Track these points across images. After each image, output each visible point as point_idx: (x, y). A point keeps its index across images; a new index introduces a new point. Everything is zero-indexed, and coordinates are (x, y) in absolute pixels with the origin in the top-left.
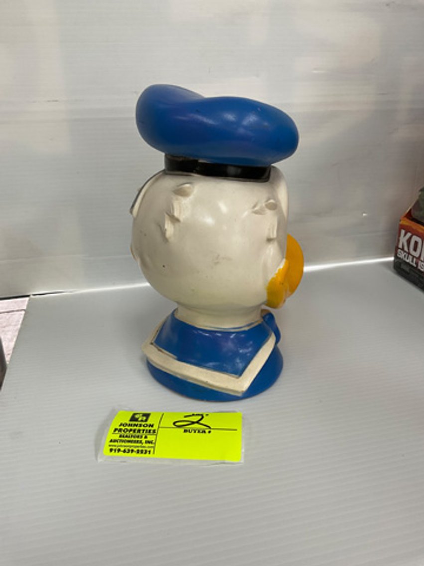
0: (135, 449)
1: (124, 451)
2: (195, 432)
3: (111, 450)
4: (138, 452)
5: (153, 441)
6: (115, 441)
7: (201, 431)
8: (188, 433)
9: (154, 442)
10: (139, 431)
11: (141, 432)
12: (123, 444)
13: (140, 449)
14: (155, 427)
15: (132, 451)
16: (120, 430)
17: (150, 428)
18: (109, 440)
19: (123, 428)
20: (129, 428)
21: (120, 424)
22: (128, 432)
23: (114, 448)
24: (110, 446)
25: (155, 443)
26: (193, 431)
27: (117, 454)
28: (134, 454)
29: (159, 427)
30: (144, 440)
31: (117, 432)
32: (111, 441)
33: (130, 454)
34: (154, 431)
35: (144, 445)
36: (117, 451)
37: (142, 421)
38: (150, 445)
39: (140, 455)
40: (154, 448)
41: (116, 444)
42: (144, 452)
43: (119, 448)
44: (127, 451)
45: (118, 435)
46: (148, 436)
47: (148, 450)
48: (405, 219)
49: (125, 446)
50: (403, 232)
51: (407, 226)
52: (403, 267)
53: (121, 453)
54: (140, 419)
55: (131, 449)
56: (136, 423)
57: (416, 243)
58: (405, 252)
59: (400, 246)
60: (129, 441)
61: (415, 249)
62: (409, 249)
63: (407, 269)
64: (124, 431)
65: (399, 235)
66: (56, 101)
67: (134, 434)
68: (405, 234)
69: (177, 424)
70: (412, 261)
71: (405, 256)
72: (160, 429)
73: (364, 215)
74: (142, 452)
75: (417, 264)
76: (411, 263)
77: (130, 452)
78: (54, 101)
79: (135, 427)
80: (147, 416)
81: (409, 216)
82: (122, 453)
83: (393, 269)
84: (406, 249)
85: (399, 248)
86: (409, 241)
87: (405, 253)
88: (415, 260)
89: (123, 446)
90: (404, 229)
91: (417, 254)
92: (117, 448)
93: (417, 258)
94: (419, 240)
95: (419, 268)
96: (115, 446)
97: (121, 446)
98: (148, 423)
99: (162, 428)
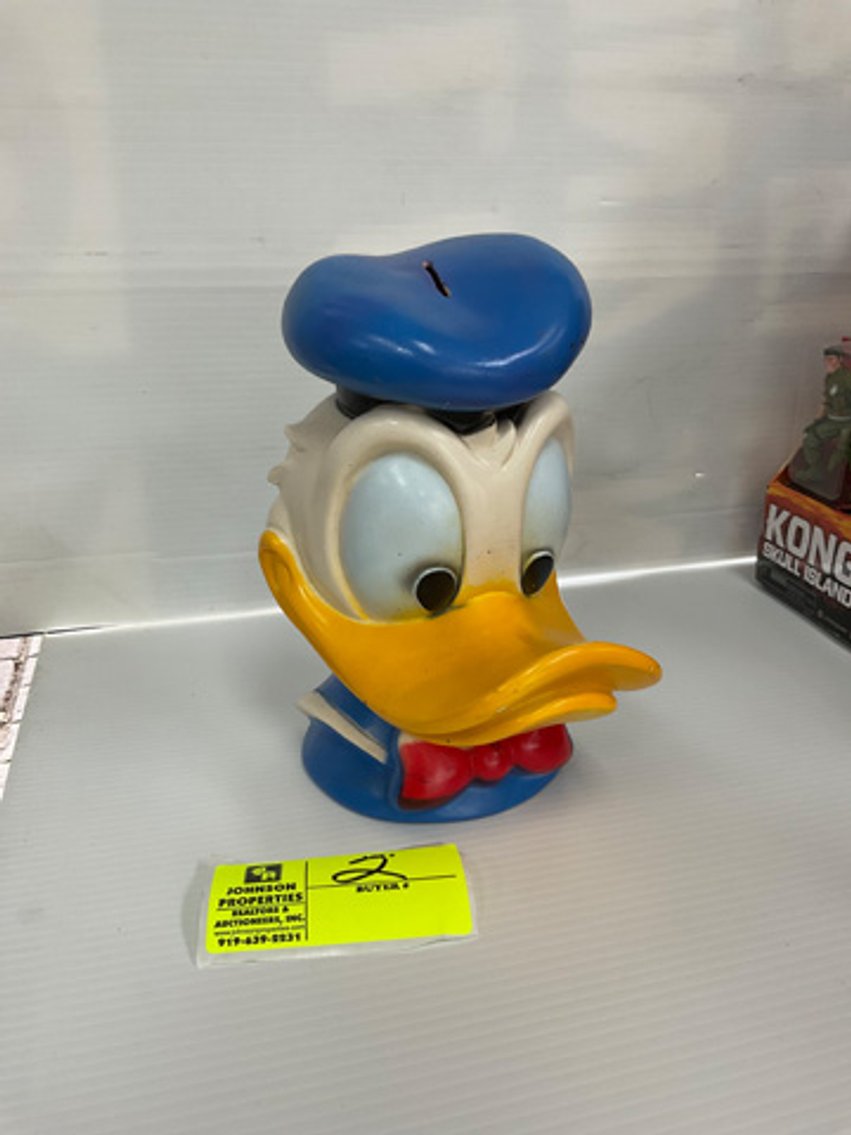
0: (270, 935)
1: (248, 941)
2: (378, 888)
3: (221, 942)
4: (275, 939)
5: (300, 915)
6: (226, 924)
7: (389, 886)
8: (365, 893)
9: (303, 916)
10: (270, 899)
11: (274, 900)
12: (243, 927)
13: (279, 933)
14: (300, 889)
15: (264, 939)
16: (232, 902)
17: (291, 891)
18: (214, 923)
19: (237, 897)
20: (248, 896)
21: (226, 891)
22: (247, 905)
23: (226, 937)
24: (217, 934)
25: (306, 919)
26: (375, 889)
27: (234, 948)
28: (269, 945)
29: (307, 888)
30: (282, 916)
31: (225, 906)
32: (218, 925)
33: (260, 946)
34: (299, 896)
35: (285, 924)
36: (233, 943)
37: (269, 879)
38: (297, 923)
39: (280, 945)
40: (306, 927)
41: (228, 928)
42: (288, 938)
43: (237, 936)
44: (253, 940)
45: (230, 913)
46: (290, 908)
47: (294, 932)
48: (778, 484)
49: (247, 931)
50: (773, 509)
51: (783, 499)
52: (775, 576)
53: (242, 947)
54: (265, 877)
55: (260, 936)
56: (259, 885)
57: (799, 531)
58: (778, 547)
59: (769, 537)
60: (253, 921)
61: (797, 543)
62: (785, 542)
63: (782, 580)
64: (239, 902)
65: (767, 516)
66: (104, 254)
67: (260, 906)
68: (778, 514)
69: (341, 878)
70: (793, 566)
71: (778, 555)
72: (310, 891)
73: (698, 475)
74: (283, 938)
75: (801, 570)
76: (790, 569)
77: (260, 941)
78: (98, 254)
79: (260, 894)
80: (277, 869)
81: (785, 478)
82: (245, 946)
83: (755, 580)
84: (780, 542)
85: (767, 541)
86: (785, 527)
87: (778, 551)
88: (797, 563)
89: (244, 932)
90: (776, 503)
91: (800, 552)
92: (233, 937)
93: (801, 560)
94: (805, 525)
95: (806, 578)
96: (228, 933)
97: (239, 932)
98: (284, 881)
99: (313, 888)
